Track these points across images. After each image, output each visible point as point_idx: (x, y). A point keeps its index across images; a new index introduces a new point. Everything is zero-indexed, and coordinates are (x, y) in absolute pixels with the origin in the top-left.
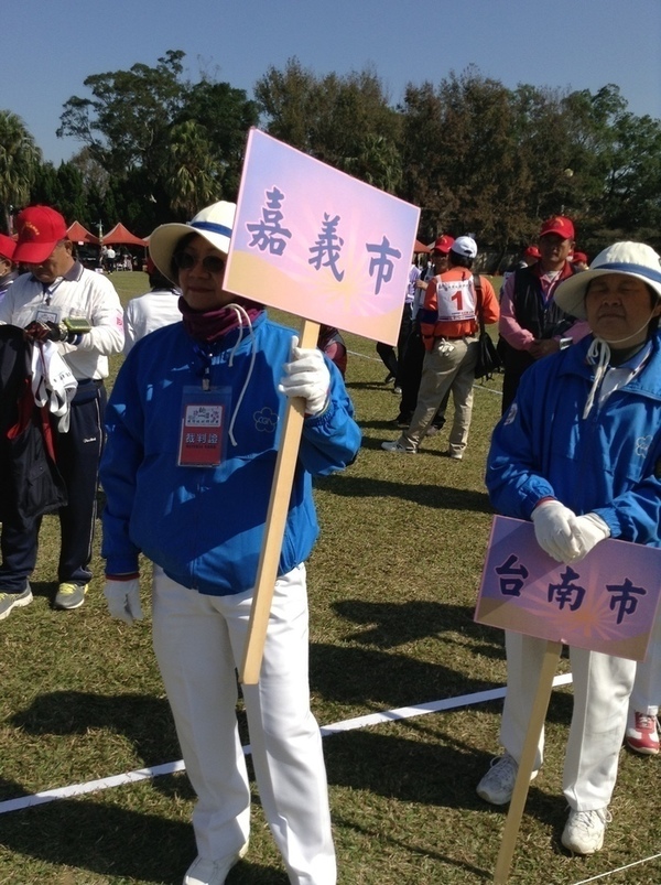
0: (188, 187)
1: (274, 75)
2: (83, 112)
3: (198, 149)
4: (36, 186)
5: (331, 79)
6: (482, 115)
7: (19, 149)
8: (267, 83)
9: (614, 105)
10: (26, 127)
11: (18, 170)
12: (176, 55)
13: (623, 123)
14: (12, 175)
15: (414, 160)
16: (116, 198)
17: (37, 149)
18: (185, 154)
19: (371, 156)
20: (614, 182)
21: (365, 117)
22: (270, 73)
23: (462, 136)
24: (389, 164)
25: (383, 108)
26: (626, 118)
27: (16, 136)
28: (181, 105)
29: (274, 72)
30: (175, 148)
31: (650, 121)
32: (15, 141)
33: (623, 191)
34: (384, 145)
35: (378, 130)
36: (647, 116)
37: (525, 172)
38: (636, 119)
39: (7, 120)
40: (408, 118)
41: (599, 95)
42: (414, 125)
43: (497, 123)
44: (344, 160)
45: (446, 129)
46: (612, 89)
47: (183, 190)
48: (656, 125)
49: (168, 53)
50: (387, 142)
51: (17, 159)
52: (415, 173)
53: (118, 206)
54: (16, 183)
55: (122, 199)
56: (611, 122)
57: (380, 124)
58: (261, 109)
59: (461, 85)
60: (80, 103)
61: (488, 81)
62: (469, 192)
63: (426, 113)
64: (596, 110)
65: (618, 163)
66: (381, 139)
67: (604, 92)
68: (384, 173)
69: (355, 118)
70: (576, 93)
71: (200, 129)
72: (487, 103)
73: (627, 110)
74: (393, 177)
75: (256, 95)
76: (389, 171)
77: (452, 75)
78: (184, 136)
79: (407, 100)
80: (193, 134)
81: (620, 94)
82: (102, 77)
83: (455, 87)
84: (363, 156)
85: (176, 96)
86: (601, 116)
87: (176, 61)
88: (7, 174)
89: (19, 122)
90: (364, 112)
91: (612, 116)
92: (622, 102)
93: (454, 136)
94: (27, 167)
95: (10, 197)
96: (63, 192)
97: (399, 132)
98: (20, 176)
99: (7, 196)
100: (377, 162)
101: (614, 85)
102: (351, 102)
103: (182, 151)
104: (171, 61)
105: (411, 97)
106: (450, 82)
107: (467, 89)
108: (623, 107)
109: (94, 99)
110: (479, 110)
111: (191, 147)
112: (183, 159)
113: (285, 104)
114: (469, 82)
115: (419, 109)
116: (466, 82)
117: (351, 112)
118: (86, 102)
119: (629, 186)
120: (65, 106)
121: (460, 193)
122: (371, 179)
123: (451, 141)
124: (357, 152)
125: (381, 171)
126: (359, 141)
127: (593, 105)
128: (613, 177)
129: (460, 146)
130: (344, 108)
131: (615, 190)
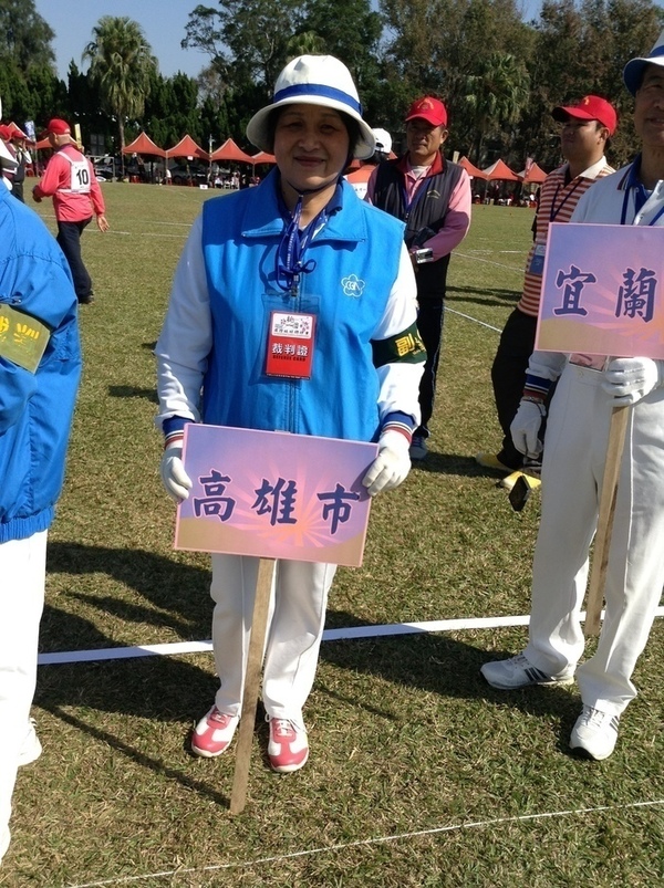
2: (207, 22)
4: (151, 96)
6: (625, 34)
7: (135, 58)
10: (143, 35)
11: (134, 80)
14: (127, 84)
15: (546, 82)
16: (229, 112)
17: (154, 58)
19: (497, 76)
21: (494, 32)
23: (600, 56)
24: (516, 85)
25: (516, 24)
27: (133, 44)
28: (305, 15)
32: (132, 49)
34: (512, 63)
35: (508, 47)
39: (125, 26)
40: (544, 36)
42: (549, 43)
44: (467, 78)
45: (583, 48)
50: (516, 60)
51: (133, 69)
52: (545, 96)
53: (231, 121)
54: (131, 93)
55: (236, 114)
57: (510, 40)
58: (385, 21)
60: (206, 13)
63: (563, 30)
66: (509, 57)
68: (510, 94)
69: (483, 34)
71: (318, 42)
72: (633, 21)
74: (520, 99)
76: (515, 92)
78: (302, 49)
79: (544, 15)
80: (311, 48)
84: (488, 76)
85: (300, 6)
88: (123, 84)
89: (137, 29)
90: (493, 27)
93: (592, 57)
94: (143, 77)
95: (125, 107)
96: (177, 104)
97: (530, 50)
98: (136, 85)
99: (121, 106)
100: (502, 82)
102: (480, 15)
105: (547, 13)
109: (221, 8)
110: (623, 28)
113: (410, 17)
115: (556, 25)
117: (479, 26)
118: (211, 12)
122: (494, 101)
123: (588, 62)
124: (482, 70)
125: (506, 92)
126: (486, 59)
129: (596, 68)
130: (472, 22)
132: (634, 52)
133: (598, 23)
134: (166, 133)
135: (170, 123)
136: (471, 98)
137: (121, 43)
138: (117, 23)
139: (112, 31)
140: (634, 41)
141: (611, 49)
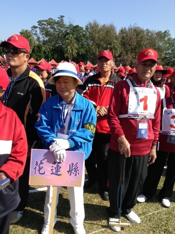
0: (70, 51)
1: (90, 24)
2: (36, 30)
3: (73, 41)
4: (33, 49)
5: (104, 25)
7: (31, 40)
8: (88, 26)
9: (168, 35)
12: (62, 17)
13: (169, 39)
16: (51, 53)
18: (70, 43)
19: (114, 45)
20: (166, 54)
21: (113, 36)
23: (134, 41)
24: (118, 47)
26: (170, 38)
27: (30, 36)
29: (90, 23)
30: (67, 41)
33: (168, 56)
38: (172, 39)
40: (121, 36)
41: (164, 33)
43: (142, 38)
44: (107, 46)
45: (130, 40)
46: (168, 31)
47: (68, 52)
49: (60, 16)
50: (118, 42)
53: (52, 55)
55: (53, 53)
56: (166, 39)
59: (133, 29)
60: (36, 27)
61: (138, 27)
62: (134, 55)
64: (163, 36)
65: (168, 50)
66: (116, 41)
67: (165, 32)
68: (117, 50)
69: (110, 36)
70: (159, 31)
71: (73, 37)
73: (171, 36)
75: (85, 29)
76: (118, 50)
77: (131, 26)
78: (70, 38)
79: (121, 32)
80: (71, 38)
81: (169, 33)
82: (42, 21)
86: (164, 38)
87: (62, 18)
90: (112, 34)
91: (167, 38)
92: (170, 35)
96: (39, 51)
97: (120, 39)
100: (115, 47)
102: (109, 32)
104: (61, 18)
106: (130, 28)
108: (170, 36)
109: (39, 26)
110: (137, 35)
111: (71, 41)
112: (69, 44)
114: (135, 28)
117: (110, 34)
118: (37, 27)
120: (31, 28)
121: (132, 55)
122: (114, 51)
123: (132, 42)
124: (110, 44)
125: (116, 49)
126: (111, 41)
127: (163, 35)
128: (166, 53)
129: (134, 44)
130: (108, 33)
131: (166, 56)
132: (140, 40)
133: (131, 33)
134: (36, 58)
135: (37, 55)
137: (27, 36)
138: (26, 31)
139: (25, 33)
140: (140, 38)
141: (136, 39)
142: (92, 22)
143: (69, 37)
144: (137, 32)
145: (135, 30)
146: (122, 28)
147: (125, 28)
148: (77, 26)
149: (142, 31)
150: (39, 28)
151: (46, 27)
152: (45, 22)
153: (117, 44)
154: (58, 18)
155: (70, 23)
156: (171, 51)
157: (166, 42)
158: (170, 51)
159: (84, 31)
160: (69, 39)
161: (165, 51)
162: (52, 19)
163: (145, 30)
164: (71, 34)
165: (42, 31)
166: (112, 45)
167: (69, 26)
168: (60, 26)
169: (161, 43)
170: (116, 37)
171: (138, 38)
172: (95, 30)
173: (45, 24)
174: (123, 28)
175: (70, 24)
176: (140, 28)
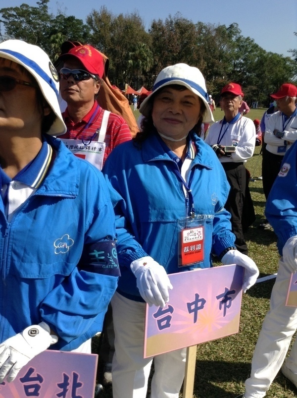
1: (95, 14)
5: (121, 16)
6: (184, 35)
8: (91, 17)
9: (236, 32)
13: (238, 40)
15: (156, 54)
18: (58, 48)
19: (140, 52)
20: (235, 66)
21: (137, 34)
22: (93, 13)
23: (176, 44)
24: (148, 56)
26: (240, 38)
29: (95, 12)
30: (53, 45)
31: (250, 39)
33: (239, 69)
34: (145, 47)
35: (143, 41)
36: (249, 37)
37: (202, 61)
38: (244, 38)
40: (154, 36)
41: (230, 28)
42: (156, 39)
43: (190, 38)
44: (128, 53)
45: (170, 41)
46: (235, 26)
48: (252, 41)
50: (147, 46)
52: (157, 60)
56: (234, 39)
58: (90, 28)
59: (174, 21)
61: (184, 20)
63: (161, 33)
64: (228, 34)
65: (238, 58)
66: (144, 44)
67: (232, 26)
68: (146, 60)
69: (133, 35)
70: (221, 26)
71: (64, 38)
72: (185, 30)
73: (241, 34)
74: (150, 62)
75: (87, 22)
76: (148, 60)
77: (170, 16)
78: (57, 40)
80: (61, 39)
81: (238, 28)
82: (8, 9)
83: (172, 22)
86: (230, 37)
87: (45, 4)
90: (136, 32)
91: (235, 37)
92: (239, 31)
93: (173, 44)
97: (151, 41)
100: (143, 55)
101: (236, 23)
102: (131, 28)
103: (56, 46)
104: (42, 3)
105: (154, 26)
106: (169, 20)
107: (176, 23)
108: (239, 33)
109: (3, 19)
110: (182, 33)
112: (56, 51)
114: (177, 20)
115: (158, 31)
116: (176, 20)
117: (131, 32)
119: (240, 68)
122: (141, 62)
123: (172, 46)
124: (134, 50)
125: (144, 59)
126: (135, 45)
127: (227, 32)
128: (234, 63)
129: (176, 49)
130: (128, 30)
131: (236, 69)
132: (187, 42)
133: (172, 30)
136: (130, 61)
140: (187, 38)
141: (180, 41)
142: (99, 10)
143: (57, 37)
144: (181, 28)
145: (178, 24)
146: (154, 20)
147: (160, 21)
148: (71, 19)
149: (191, 26)
150: (4, 22)
151: (16, 20)
152: (15, 11)
153: (146, 49)
154: (38, 3)
155: (60, 13)
156: (244, 60)
157: (234, 45)
158: (242, 61)
159: (85, 26)
160: (56, 42)
161: (233, 61)
162: (27, 6)
163: (196, 25)
164: (60, 32)
165: (9, 29)
166: (137, 52)
167: (57, 17)
168: (40, 18)
169: (226, 46)
170: (143, 38)
171: (183, 39)
172: (105, 25)
173: (15, 16)
174: (157, 21)
175: (59, 15)
176: (186, 20)
